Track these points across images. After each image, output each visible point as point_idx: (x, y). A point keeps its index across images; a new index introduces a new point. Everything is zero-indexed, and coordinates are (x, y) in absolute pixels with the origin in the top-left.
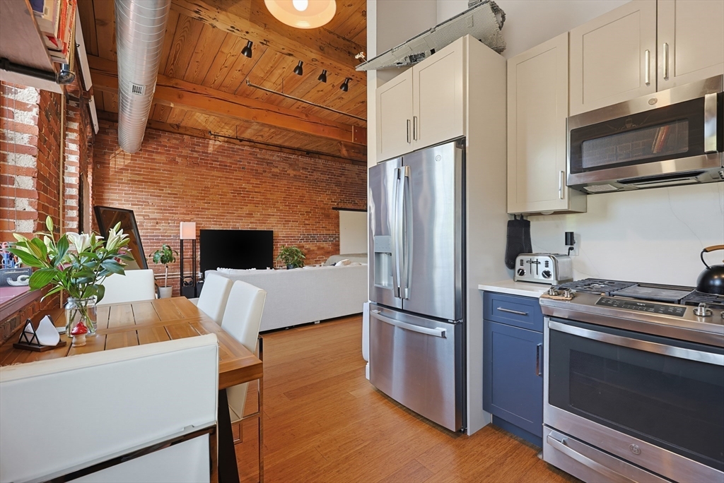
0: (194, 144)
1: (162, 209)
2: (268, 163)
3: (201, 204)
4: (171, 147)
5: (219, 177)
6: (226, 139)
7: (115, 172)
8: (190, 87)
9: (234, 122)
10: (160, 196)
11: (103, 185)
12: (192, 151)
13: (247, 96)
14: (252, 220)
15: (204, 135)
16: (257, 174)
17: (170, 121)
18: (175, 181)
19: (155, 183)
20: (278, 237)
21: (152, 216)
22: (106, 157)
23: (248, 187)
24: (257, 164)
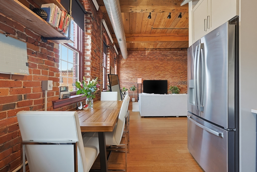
0: (142, 53)
1: (133, 75)
2: (165, 56)
3: (143, 72)
4: (135, 55)
5: (149, 63)
6: (151, 50)
7: (122, 65)
8: (137, 35)
9: (152, 43)
10: (132, 71)
11: (119, 69)
12: (141, 55)
13: (155, 33)
14: (160, 77)
15: (145, 49)
16: (162, 60)
17: (135, 47)
18: (136, 66)
19: (131, 67)
20: (169, 82)
21: (130, 77)
22: (120, 61)
23: (159, 65)
24: (161, 57)
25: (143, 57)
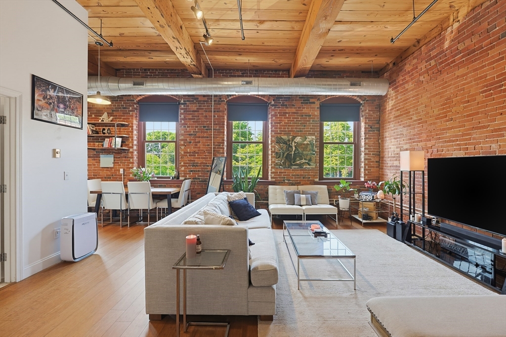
4: (413, 70)
5: (465, 74)
19: (407, 113)
25: (436, 65)
